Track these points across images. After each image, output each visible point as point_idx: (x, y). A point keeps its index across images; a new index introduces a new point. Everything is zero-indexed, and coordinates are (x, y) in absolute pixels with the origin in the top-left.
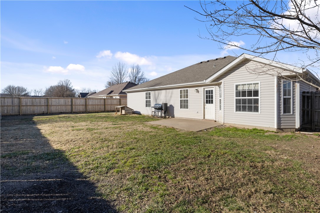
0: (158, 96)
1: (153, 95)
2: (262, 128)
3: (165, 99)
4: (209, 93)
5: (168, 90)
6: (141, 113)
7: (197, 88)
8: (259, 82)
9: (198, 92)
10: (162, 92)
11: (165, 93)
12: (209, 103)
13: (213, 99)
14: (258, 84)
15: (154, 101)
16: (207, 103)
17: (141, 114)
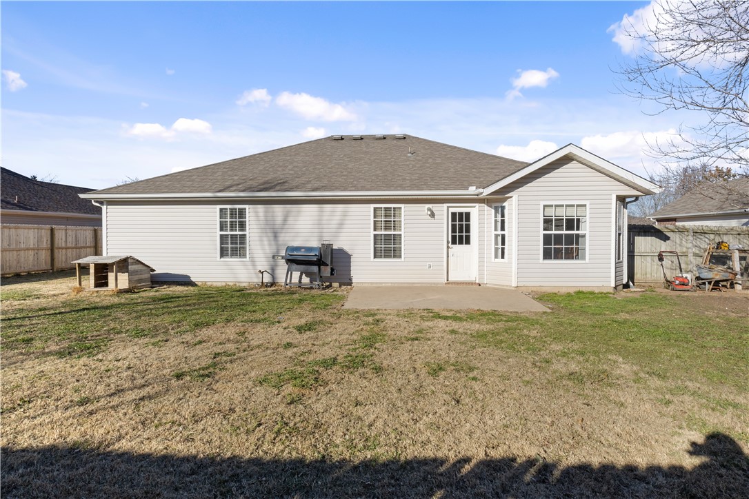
0: (285, 220)
1: (262, 218)
2: (590, 290)
3: (316, 230)
4: (461, 220)
5: (328, 207)
6: (193, 279)
7: (430, 206)
8: (587, 203)
9: (433, 215)
10: (303, 210)
11: (316, 214)
12: (461, 243)
13: (469, 232)
14: (585, 205)
15: (265, 239)
16: (454, 242)
17: (193, 284)
